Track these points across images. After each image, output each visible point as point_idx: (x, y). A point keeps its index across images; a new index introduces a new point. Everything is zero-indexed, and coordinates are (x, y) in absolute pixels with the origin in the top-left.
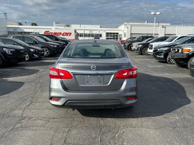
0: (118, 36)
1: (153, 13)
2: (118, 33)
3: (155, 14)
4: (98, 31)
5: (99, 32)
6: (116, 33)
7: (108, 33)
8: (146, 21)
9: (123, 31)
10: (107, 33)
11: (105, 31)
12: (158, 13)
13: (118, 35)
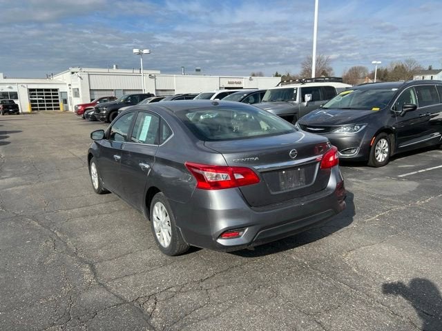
0: (59, 95)
1: (136, 51)
2: (56, 90)
3: (140, 54)
4: (8, 86)
5: (10, 88)
6: (53, 90)
7: (34, 90)
8: (115, 66)
9: (70, 85)
10: (31, 90)
11: (25, 85)
12: (146, 51)
13: (57, 94)
